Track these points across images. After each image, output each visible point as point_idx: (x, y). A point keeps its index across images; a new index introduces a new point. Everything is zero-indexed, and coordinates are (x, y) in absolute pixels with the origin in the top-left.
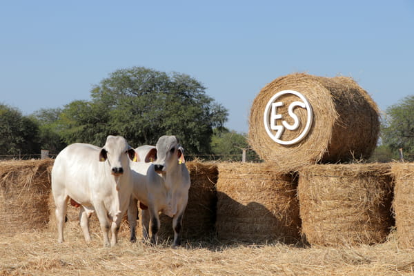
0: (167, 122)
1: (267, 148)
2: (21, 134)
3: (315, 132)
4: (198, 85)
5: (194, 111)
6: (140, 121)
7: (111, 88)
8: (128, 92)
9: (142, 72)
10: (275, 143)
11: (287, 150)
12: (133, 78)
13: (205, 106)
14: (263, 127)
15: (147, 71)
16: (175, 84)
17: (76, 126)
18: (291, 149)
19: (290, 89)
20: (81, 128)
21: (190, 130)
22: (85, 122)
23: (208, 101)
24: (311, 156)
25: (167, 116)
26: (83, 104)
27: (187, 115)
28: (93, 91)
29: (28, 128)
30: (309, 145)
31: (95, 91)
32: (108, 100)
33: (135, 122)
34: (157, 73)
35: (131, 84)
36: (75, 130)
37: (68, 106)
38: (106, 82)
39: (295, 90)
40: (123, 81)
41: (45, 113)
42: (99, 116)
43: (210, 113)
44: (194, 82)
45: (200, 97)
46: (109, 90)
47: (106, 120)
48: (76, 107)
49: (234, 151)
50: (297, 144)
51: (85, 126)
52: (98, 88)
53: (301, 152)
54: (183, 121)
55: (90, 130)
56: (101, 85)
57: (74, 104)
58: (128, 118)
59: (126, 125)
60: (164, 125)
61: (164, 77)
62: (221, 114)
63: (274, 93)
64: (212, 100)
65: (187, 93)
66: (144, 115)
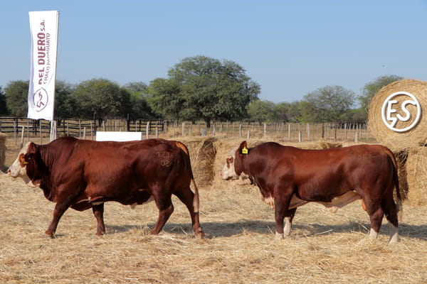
0: (220, 94)
1: (384, 134)
2: (119, 100)
3: (422, 122)
4: (240, 68)
5: (238, 86)
6: (202, 93)
7: (181, 70)
8: (193, 72)
9: (203, 59)
10: (389, 130)
11: (399, 135)
12: (196, 63)
13: (245, 82)
14: (381, 117)
15: (206, 59)
16: (225, 67)
17: (158, 95)
18: (403, 134)
19: (402, 91)
20: (161, 97)
21: (235, 99)
22: (164, 92)
23: (247, 79)
24: (419, 140)
25: (219, 90)
26: (163, 80)
27: (233, 89)
28: (169, 72)
29: (124, 96)
30: (418, 132)
31: (171, 72)
32: (179, 78)
33: (198, 93)
34: (213, 60)
35: (195, 67)
36: (157, 98)
37: (152, 82)
38: (178, 65)
39: (407, 91)
40: (190, 65)
41: (132, 85)
42: (174, 88)
43: (249, 87)
44: (238, 66)
45: (242, 76)
46: (180, 71)
47: (178, 91)
48: (158, 83)
49: (260, 113)
50: (408, 131)
51: (164, 95)
52: (173, 70)
53: (411, 138)
54: (230, 93)
55: (167, 98)
56: (175, 68)
57: (156, 81)
58: (193, 90)
59: (192, 95)
60: (218, 95)
61: (218, 62)
62: (256, 89)
63: (389, 94)
64: (249, 78)
65: (232, 73)
66: (204, 88)
